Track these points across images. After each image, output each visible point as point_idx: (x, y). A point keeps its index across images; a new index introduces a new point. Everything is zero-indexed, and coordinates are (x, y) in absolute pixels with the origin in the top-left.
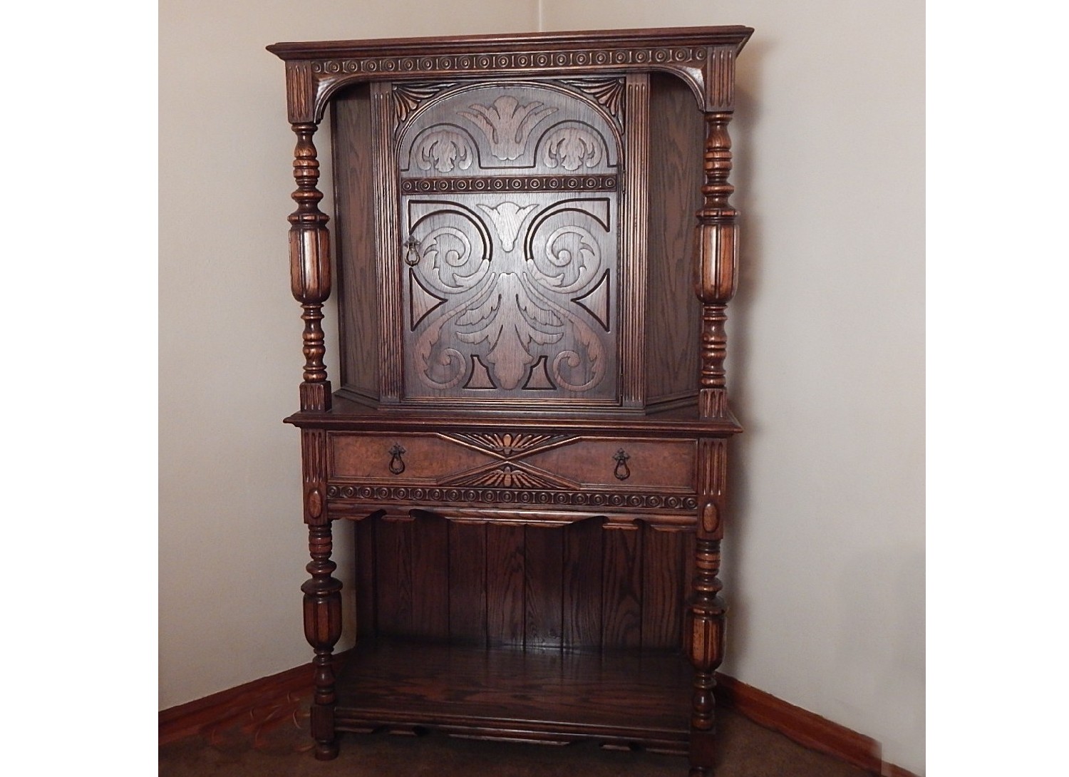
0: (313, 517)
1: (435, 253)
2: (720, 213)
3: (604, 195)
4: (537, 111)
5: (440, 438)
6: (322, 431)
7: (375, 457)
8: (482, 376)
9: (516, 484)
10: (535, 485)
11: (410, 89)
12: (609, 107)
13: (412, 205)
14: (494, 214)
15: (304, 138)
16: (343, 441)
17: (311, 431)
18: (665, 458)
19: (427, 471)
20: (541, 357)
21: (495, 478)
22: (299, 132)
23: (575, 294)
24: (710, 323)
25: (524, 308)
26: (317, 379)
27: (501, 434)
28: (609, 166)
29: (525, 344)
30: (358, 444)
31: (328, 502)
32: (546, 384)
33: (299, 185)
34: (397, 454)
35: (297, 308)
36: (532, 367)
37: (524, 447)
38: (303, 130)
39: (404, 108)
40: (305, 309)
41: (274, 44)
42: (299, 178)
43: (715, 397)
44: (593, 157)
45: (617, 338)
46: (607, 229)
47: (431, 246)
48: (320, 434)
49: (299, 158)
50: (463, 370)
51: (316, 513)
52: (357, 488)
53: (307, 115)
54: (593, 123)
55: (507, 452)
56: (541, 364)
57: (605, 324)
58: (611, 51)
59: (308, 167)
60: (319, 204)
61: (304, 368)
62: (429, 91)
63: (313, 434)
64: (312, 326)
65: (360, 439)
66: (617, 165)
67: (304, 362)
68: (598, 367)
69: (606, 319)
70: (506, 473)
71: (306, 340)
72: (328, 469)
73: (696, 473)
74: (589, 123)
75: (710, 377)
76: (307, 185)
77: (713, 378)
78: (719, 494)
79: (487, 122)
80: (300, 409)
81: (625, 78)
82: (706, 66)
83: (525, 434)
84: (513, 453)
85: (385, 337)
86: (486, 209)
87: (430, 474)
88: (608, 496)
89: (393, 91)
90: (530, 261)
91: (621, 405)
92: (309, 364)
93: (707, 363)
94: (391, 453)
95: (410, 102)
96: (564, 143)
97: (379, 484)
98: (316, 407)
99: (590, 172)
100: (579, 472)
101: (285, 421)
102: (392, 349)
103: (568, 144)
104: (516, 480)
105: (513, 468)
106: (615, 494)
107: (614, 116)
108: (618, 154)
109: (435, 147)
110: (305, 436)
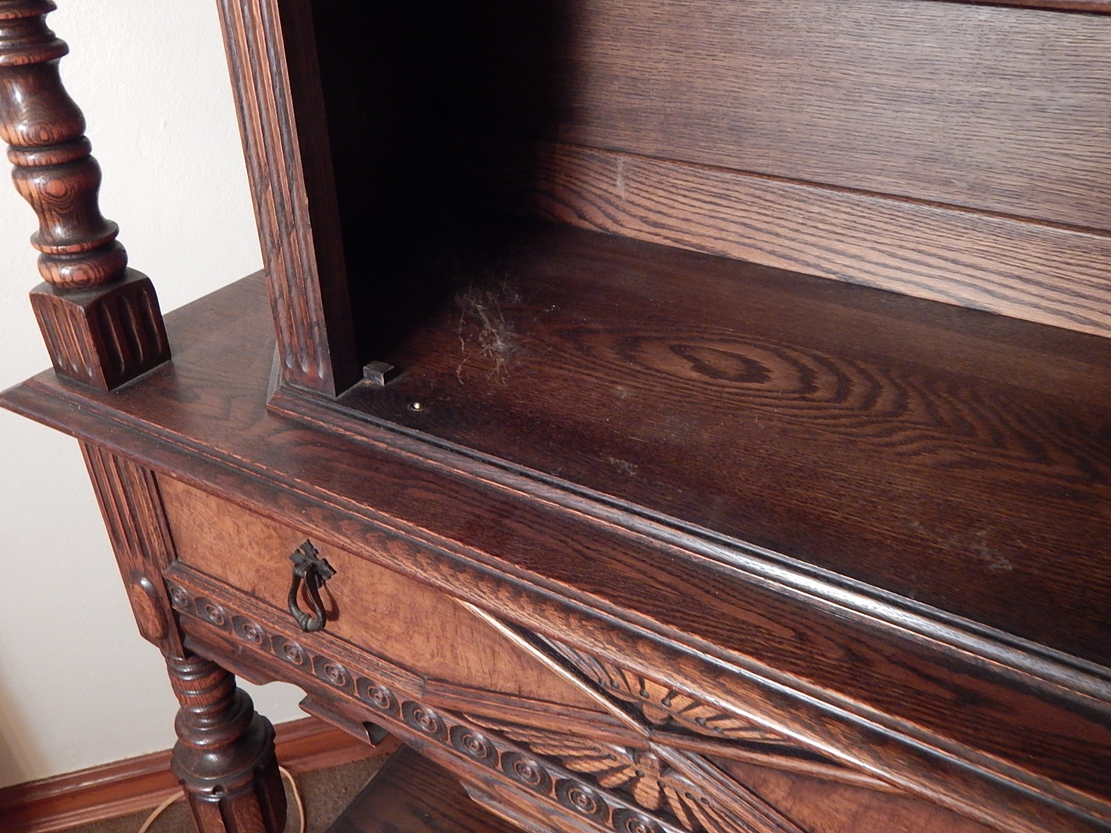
7: (260, 555)
19: (400, 643)
31: (176, 615)
52: (231, 614)
70: (641, 768)
71: (17, 151)
92: (46, 234)
97: (275, 629)
98: (82, 369)
104: (676, 804)
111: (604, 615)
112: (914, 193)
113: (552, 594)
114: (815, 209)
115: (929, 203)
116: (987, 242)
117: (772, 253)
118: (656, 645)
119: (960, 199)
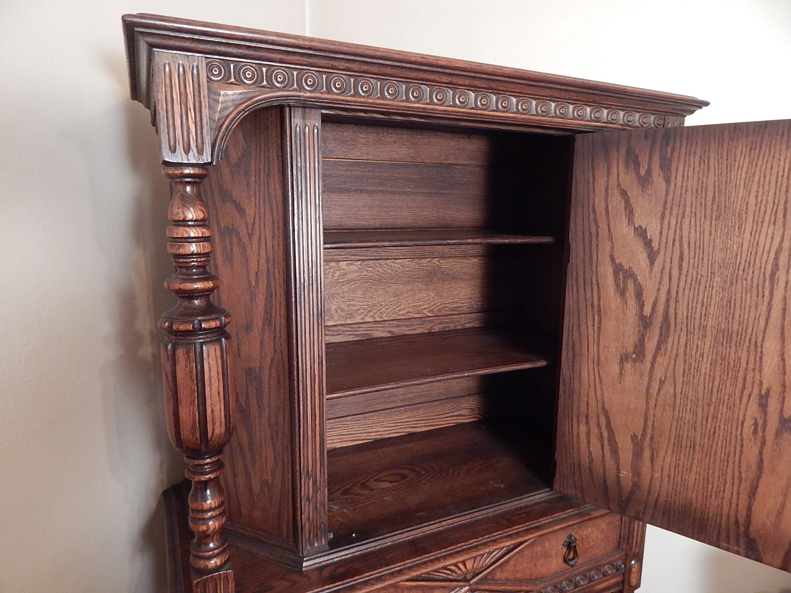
15: (189, 188)
37: (485, 565)
53: (201, 152)
55: (470, 576)
76: (194, 267)
85: (310, 470)
88: (559, 586)
100: (534, 570)
102: (318, 483)
106: (564, 581)
111: (465, 547)
112: (387, 407)
113: (451, 551)
114: (363, 422)
115: (393, 408)
116: (409, 414)
117: (351, 441)
118: (480, 545)
119: (400, 404)
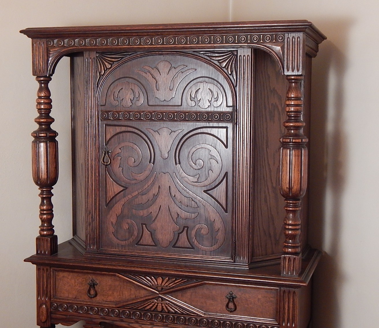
0: (42, 322)
1: (120, 158)
2: (292, 140)
3: (224, 125)
4: (183, 71)
5: (118, 277)
6: (48, 268)
7: (80, 287)
8: (148, 237)
9: (164, 310)
10: (177, 311)
11: (106, 55)
12: (227, 69)
13: (107, 127)
14: (156, 135)
15: (43, 85)
16: (61, 274)
17: (42, 267)
18: (259, 299)
19: (110, 297)
20: (184, 227)
21: (151, 305)
22: (40, 82)
23: (206, 187)
24: (289, 212)
25: (174, 196)
26: (46, 234)
27: (156, 277)
28: (227, 106)
29: (175, 219)
30: (70, 278)
31: (51, 313)
32: (187, 244)
33: (39, 114)
34: (93, 285)
35: (37, 190)
36: (179, 234)
37: (169, 286)
38: (42, 80)
39: (102, 67)
40: (41, 191)
41: (25, 29)
42: (40, 110)
43: (291, 261)
44: (217, 100)
45: (232, 217)
46: (226, 147)
47: (118, 153)
48: (47, 269)
49: (40, 97)
50: (136, 233)
51: (44, 320)
52: (69, 305)
53: (44, 72)
54: (218, 79)
55: (160, 289)
56: (185, 232)
57: (225, 207)
58: (224, 35)
59: (45, 103)
60: (51, 125)
61: (40, 227)
62: (118, 56)
63: (43, 269)
64: (45, 202)
65: (71, 274)
66: (233, 106)
67: (40, 223)
68: (220, 236)
69: (225, 204)
70: (158, 302)
71: (41, 210)
72: (52, 292)
73: (278, 311)
74: (216, 79)
75: (288, 247)
76: (43, 114)
77: (290, 248)
78: (294, 326)
79: (152, 77)
80: (36, 253)
81: (237, 51)
82: (284, 45)
83: (170, 278)
84: (163, 290)
85: (90, 210)
86: (152, 131)
87: (112, 300)
88: (222, 322)
89: (96, 56)
90: (178, 165)
91: (235, 262)
92: (42, 225)
93: (287, 238)
94: (89, 285)
95: (106, 64)
96: (200, 91)
97: (81, 304)
98: (45, 252)
99: (216, 110)
100: (205, 305)
101: (25, 261)
102: (94, 217)
103: (202, 92)
104: (164, 307)
105: (163, 299)
106: (227, 321)
107: (230, 75)
108: (233, 99)
109: (121, 91)
110: (39, 270)
